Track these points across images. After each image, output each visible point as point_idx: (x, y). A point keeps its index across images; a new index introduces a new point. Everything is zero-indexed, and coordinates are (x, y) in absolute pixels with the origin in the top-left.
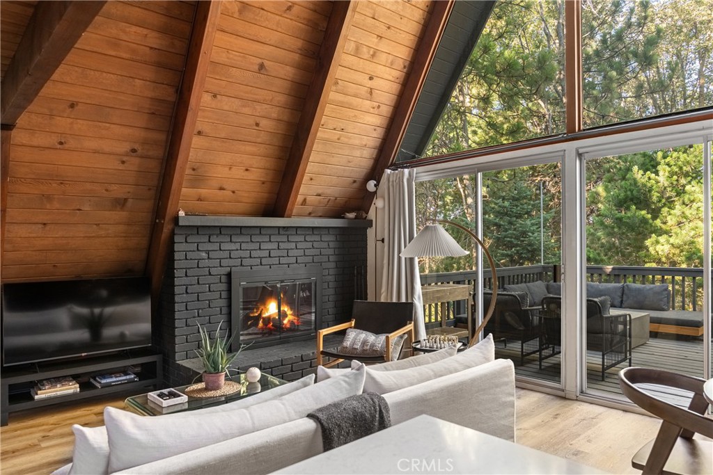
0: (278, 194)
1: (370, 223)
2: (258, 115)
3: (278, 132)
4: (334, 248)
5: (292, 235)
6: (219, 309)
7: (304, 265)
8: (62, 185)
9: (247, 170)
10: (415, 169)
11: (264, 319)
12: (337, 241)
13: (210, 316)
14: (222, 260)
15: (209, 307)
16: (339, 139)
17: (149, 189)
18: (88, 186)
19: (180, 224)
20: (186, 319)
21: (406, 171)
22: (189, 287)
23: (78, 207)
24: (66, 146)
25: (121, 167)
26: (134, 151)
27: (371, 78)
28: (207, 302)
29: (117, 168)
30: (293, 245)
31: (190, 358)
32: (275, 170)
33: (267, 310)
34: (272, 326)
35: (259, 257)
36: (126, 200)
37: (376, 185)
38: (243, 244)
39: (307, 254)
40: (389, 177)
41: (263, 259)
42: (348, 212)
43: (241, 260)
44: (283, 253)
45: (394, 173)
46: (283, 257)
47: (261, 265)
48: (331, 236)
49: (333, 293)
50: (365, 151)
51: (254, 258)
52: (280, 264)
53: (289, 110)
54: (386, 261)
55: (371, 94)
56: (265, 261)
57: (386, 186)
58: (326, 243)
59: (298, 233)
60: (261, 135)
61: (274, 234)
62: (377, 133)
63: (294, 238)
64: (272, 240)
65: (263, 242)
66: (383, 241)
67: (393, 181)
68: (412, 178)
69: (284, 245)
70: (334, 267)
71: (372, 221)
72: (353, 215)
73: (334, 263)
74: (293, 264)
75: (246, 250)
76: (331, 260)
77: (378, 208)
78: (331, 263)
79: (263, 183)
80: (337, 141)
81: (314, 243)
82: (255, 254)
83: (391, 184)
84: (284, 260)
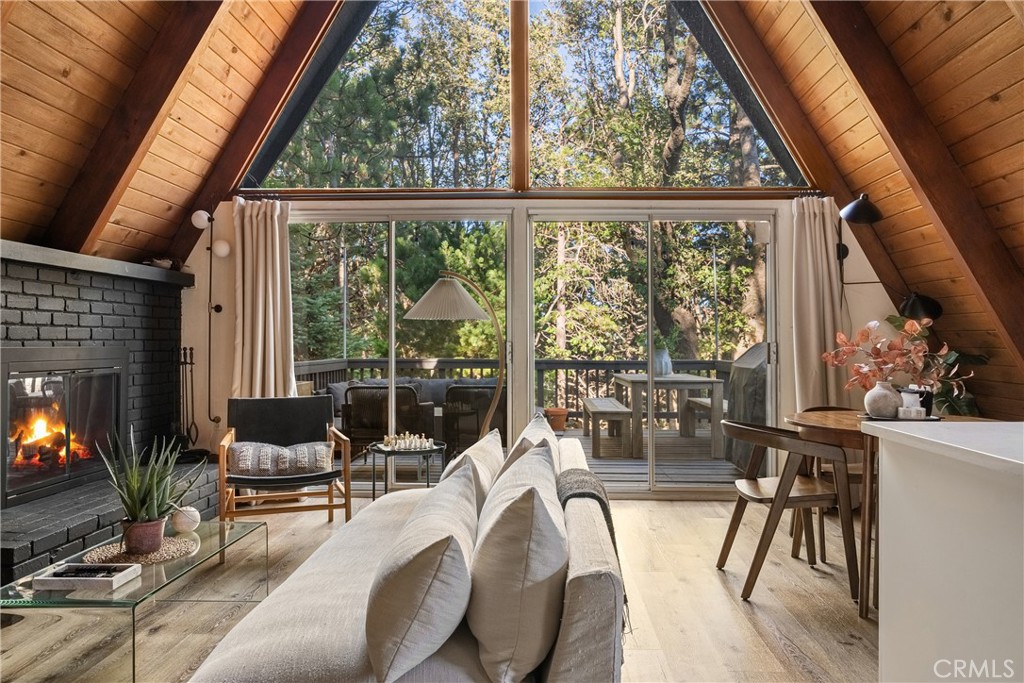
1: (190, 280)
2: (72, 55)
3: (93, 97)
4: (143, 317)
5: (85, 287)
7: (101, 342)
9: (23, 153)
10: (290, 203)
11: (24, 447)
12: (144, 304)
16: (170, 133)
21: (278, 203)
27: (234, 50)
30: (85, 307)
32: (67, 165)
33: (30, 432)
34: (40, 460)
35: (36, 325)
37: (211, 220)
38: (9, 296)
39: (105, 324)
40: (242, 210)
41: (42, 329)
42: (162, 256)
43: (7, 329)
44: (72, 319)
45: (252, 205)
46: (72, 326)
47: (39, 339)
48: (137, 295)
49: (139, 393)
50: (196, 162)
51: (28, 324)
52: (67, 339)
53: (120, 64)
54: (239, 340)
55: (227, 75)
56: (45, 332)
57: (237, 222)
58: (130, 308)
59: (94, 285)
60: (66, 94)
61: (59, 283)
62: (218, 137)
63: (87, 294)
64: (56, 294)
65: (42, 296)
66: (218, 309)
67: (251, 216)
68: (285, 215)
69: (72, 305)
70: (141, 348)
71: (193, 276)
72: (167, 263)
73: (141, 342)
74: (86, 339)
75: (15, 308)
76: (137, 337)
77: (217, 256)
78: (137, 342)
79: (42, 185)
80: (167, 136)
81: (116, 305)
82: (29, 317)
83: (247, 220)
84: (74, 333)
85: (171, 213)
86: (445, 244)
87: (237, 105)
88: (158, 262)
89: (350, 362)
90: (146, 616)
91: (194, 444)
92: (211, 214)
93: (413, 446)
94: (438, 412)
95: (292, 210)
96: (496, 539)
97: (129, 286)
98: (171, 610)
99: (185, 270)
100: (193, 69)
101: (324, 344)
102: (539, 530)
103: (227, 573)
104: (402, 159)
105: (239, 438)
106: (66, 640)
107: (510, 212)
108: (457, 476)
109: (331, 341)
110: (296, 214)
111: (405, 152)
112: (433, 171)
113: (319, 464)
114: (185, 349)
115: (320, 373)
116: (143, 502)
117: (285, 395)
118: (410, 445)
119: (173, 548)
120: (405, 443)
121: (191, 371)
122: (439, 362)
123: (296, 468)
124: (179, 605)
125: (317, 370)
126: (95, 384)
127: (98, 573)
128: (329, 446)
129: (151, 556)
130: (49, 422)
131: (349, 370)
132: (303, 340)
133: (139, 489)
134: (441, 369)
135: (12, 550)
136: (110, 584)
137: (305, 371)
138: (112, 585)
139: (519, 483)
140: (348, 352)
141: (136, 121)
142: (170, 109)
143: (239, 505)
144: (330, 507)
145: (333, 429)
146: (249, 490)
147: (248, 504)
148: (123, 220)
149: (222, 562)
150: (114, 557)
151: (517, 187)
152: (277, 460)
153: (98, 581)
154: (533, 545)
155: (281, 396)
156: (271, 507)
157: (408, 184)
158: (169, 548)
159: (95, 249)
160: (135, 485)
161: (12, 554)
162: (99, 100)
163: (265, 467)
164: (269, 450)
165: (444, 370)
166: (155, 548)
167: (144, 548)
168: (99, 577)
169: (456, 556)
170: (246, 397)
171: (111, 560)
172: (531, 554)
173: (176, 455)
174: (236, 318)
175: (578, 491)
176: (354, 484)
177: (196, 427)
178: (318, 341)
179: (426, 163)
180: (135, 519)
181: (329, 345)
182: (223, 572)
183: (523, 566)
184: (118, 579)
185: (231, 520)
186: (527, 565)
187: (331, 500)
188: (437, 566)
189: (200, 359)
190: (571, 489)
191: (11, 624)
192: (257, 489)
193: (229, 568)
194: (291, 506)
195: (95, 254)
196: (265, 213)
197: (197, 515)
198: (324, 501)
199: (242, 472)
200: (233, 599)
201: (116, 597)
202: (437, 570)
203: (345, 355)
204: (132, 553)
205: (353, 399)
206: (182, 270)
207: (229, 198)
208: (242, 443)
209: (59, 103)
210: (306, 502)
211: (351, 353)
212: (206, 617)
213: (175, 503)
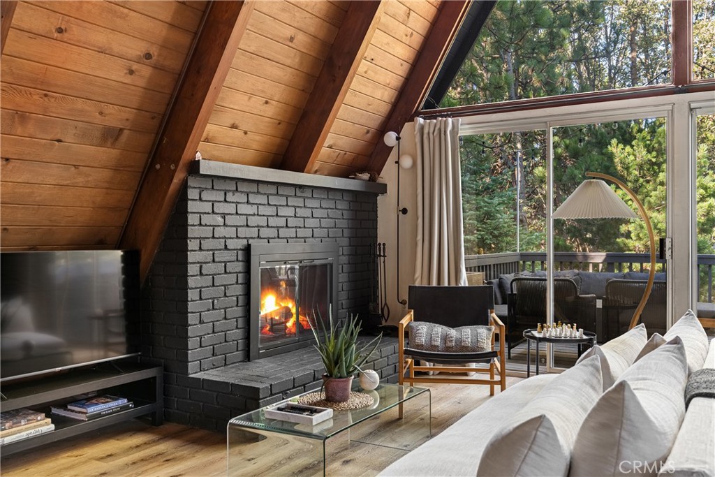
0: (291, 141)
1: (383, 189)
2: (296, 25)
3: (311, 53)
4: (349, 219)
5: (308, 198)
6: (235, 298)
7: (320, 239)
8: (46, 99)
9: (267, 102)
10: (460, 119)
12: (350, 210)
13: (225, 309)
14: (239, 229)
15: (225, 296)
16: (366, 72)
17: (153, 118)
18: (80, 104)
19: (201, 172)
20: (200, 312)
21: (450, 120)
22: (204, 265)
23: (58, 137)
24: (66, 35)
25: (128, 80)
26: (148, 56)
28: (223, 288)
29: (121, 79)
30: (308, 213)
31: (204, 370)
32: (295, 107)
35: (277, 227)
36: (121, 130)
37: (398, 139)
38: (260, 207)
39: (323, 226)
40: (422, 128)
41: (281, 230)
42: (362, 171)
43: (259, 230)
44: (300, 222)
45: (429, 123)
46: (300, 227)
47: (278, 237)
48: (345, 202)
49: (346, 279)
50: (386, 93)
51: (272, 227)
52: (296, 237)
53: (328, 24)
54: (420, 237)
55: (408, 17)
56: (283, 232)
57: (418, 139)
58: (340, 212)
59: (314, 196)
60: (292, 55)
61: (291, 196)
62: (402, 70)
63: (310, 203)
64: (289, 204)
65: (280, 205)
66: (405, 211)
67: (429, 133)
68: (456, 130)
69: (300, 212)
70: (348, 244)
71: (386, 185)
72: (366, 176)
73: (348, 239)
74: (309, 238)
75: (264, 215)
76: (345, 235)
77: (403, 168)
78: (345, 239)
79: (279, 124)
80: (364, 75)
81: (329, 210)
82: (273, 222)
83: (425, 136)
84: (301, 233)
85: (369, 135)
86: (614, 141)
87: (417, 41)
88: (360, 175)
89: (522, 255)
90: (342, 451)
91: (386, 321)
92: (399, 134)
93: (563, 335)
94: (599, 304)
95: (461, 124)
96: (592, 424)
97: (339, 196)
98: (360, 449)
99: (380, 180)
100: (380, 18)
101: (500, 239)
102: (630, 420)
103: (403, 427)
104: (578, 62)
105: (416, 319)
106: (290, 458)
107: (670, 107)
108: (585, 365)
109: (506, 235)
110: (466, 127)
111: (581, 54)
112: (610, 70)
113: (480, 345)
114: (380, 244)
115: (494, 265)
116: (336, 363)
117: (457, 284)
118: (560, 334)
119: (357, 401)
120: (556, 331)
121: (384, 262)
122: (607, 256)
123: (460, 345)
124: (365, 446)
125: (492, 262)
126: (318, 271)
127: (304, 412)
128: (490, 330)
129: (342, 405)
130: (277, 298)
131: (521, 262)
132: (481, 235)
133: (334, 353)
134: (610, 263)
135: (258, 389)
136: (311, 420)
137: (474, 264)
138: (312, 422)
139: (640, 376)
140: (521, 246)
141: (339, 67)
142: (364, 54)
143: (417, 373)
144: (492, 383)
145: (494, 315)
146: (427, 363)
147: (426, 374)
148: (335, 145)
149: (400, 418)
150: (318, 402)
151: (676, 82)
152: (445, 338)
153: (303, 417)
154: (624, 434)
155: (453, 285)
156: (445, 378)
157: (583, 88)
158: (355, 400)
159: (316, 168)
160: (331, 349)
161: (259, 392)
162: (315, 55)
163: (436, 344)
164: (439, 329)
165: (613, 263)
166: (345, 399)
167: (338, 398)
168: (305, 415)
169: (550, 434)
170: (425, 284)
171: (315, 404)
172: (622, 442)
173: (358, 329)
174: (417, 219)
175: (705, 391)
176: (508, 366)
177: (388, 307)
178: (495, 236)
179: (604, 63)
180: (331, 376)
181: (505, 239)
182: (400, 426)
183: (615, 452)
184: (316, 418)
185: (412, 385)
186: (619, 452)
187: (492, 377)
188: (532, 439)
189: (391, 252)
190: (698, 388)
191: (258, 441)
192: (435, 362)
193: (406, 423)
194: (461, 378)
195: (316, 172)
196: (440, 129)
197: (377, 376)
198: (487, 377)
199: (418, 346)
200: (405, 448)
201: (316, 431)
202: (532, 443)
203: (518, 249)
204: (330, 401)
205: (518, 289)
206: (377, 182)
207: (411, 120)
208: (419, 323)
209: (288, 62)
210: (474, 376)
211: (524, 247)
212: (383, 459)
213: (359, 366)
